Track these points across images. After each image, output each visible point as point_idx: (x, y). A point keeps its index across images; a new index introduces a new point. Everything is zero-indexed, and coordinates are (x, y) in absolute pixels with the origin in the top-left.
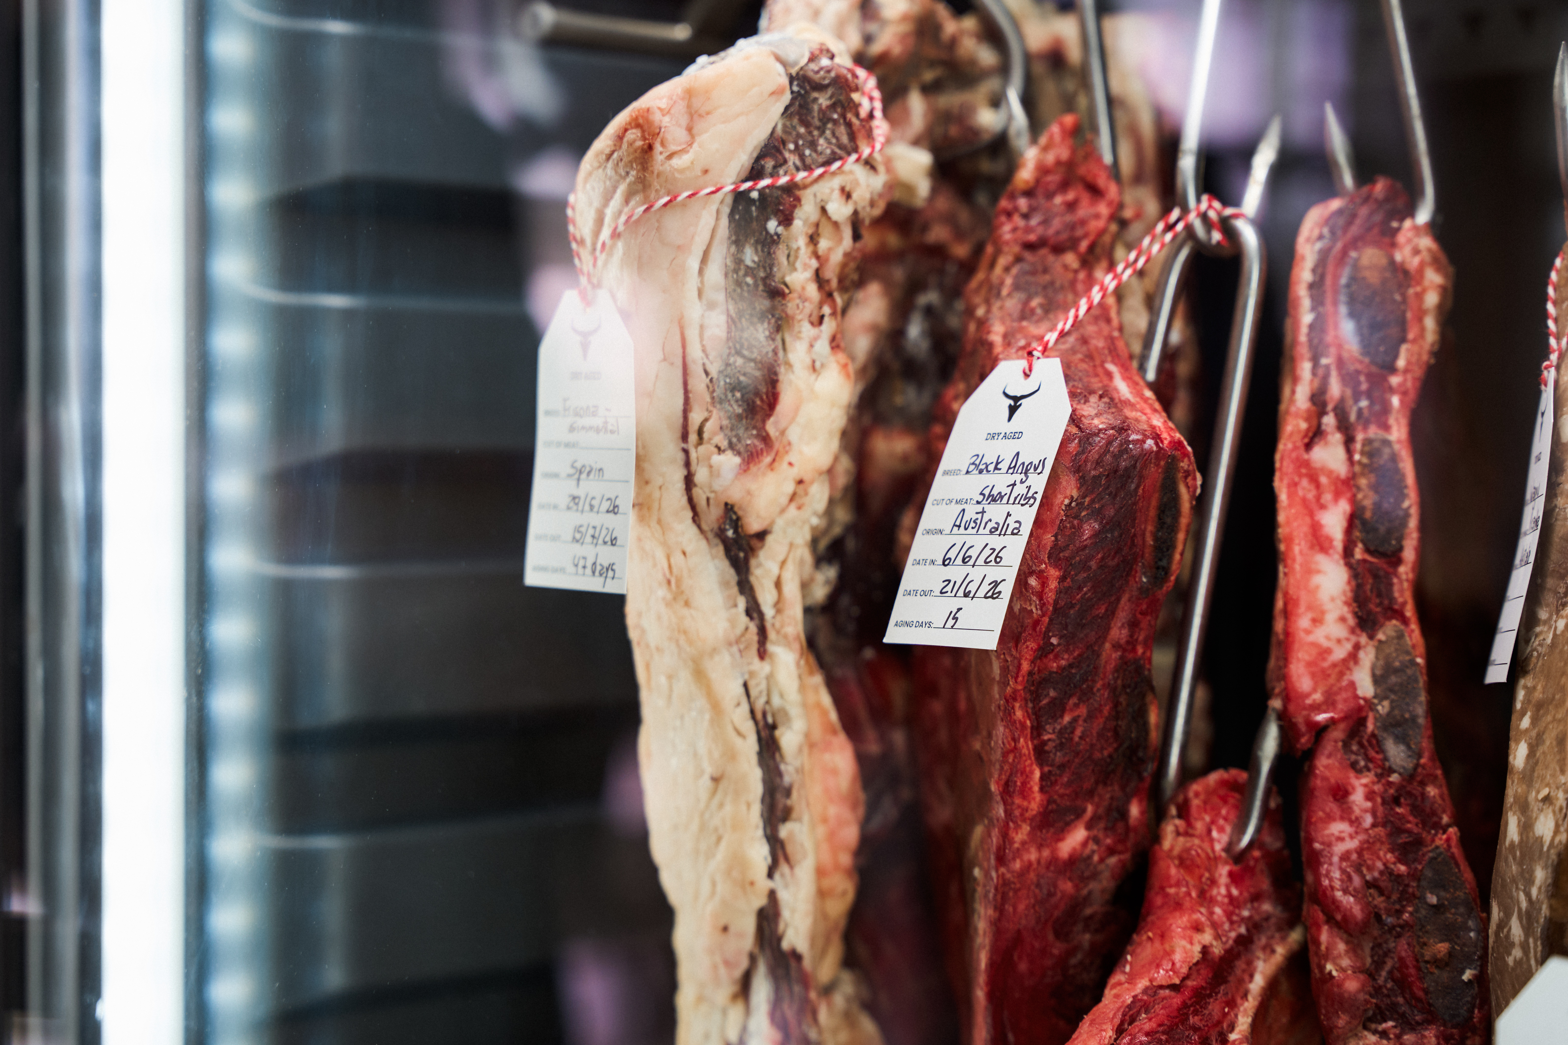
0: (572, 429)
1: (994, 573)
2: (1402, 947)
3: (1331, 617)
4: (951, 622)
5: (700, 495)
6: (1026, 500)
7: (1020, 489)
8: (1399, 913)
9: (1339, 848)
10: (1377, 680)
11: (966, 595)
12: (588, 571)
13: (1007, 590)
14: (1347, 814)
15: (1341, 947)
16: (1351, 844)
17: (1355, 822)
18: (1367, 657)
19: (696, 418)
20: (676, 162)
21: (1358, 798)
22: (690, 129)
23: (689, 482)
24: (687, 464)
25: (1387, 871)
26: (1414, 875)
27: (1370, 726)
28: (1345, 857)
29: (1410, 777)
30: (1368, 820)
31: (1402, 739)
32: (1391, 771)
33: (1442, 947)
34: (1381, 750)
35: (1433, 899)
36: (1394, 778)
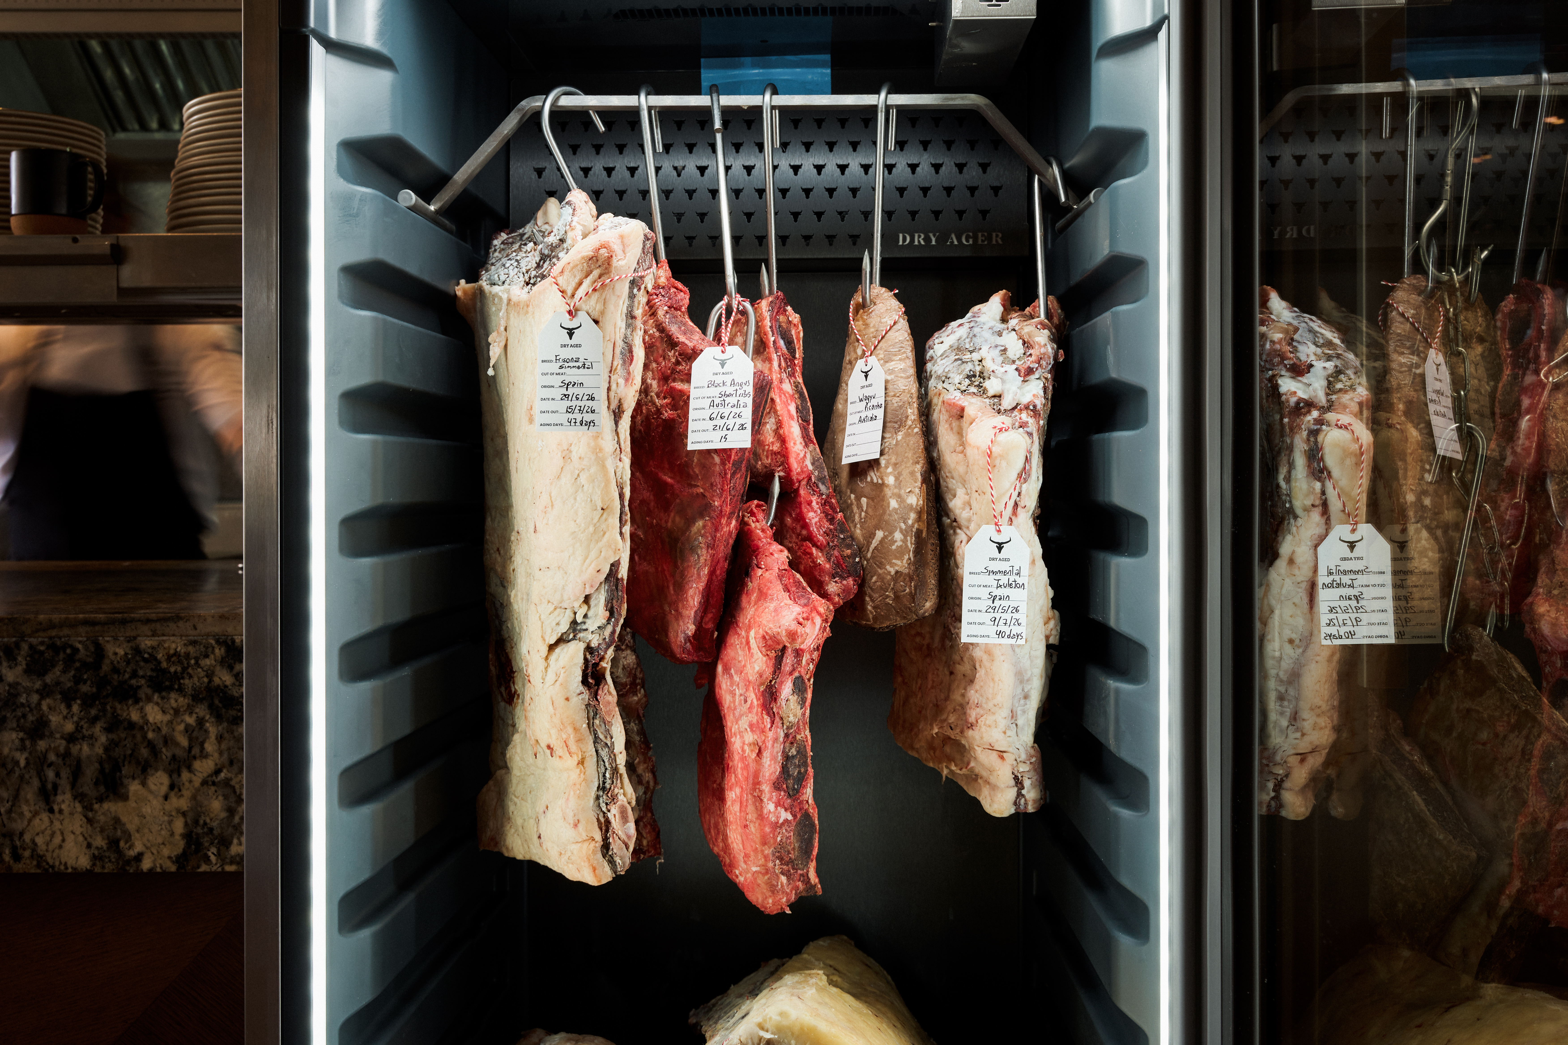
0: (561, 367)
1: (739, 421)
2: (836, 553)
3: (798, 443)
4: (723, 440)
5: (612, 394)
6: (745, 395)
7: (742, 392)
8: (833, 542)
9: (814, 521)
10: (813, 464)
11: (728, 430)
12: (578, 424)
13: (749, 426)
14: (813, 510)
15: (820, 554)
16: (817, 519)
17: (815, 512)
18: (808, 456)
19: (615, 363)
20: (620, 262)
21: (814, 504)
22: (624, 251)
23: (609, 389)
24: (609, 382)
25: (828, 528)
26: (835, 529)
27: (813, 480)
28: (816, 524)
29: (828, 496)
30: (819, 512)
31: (823, 483)
32: (822, 494)
33: (849, 551)
34: (818, 487)
35: (842, 536)
36: (824, 497)
